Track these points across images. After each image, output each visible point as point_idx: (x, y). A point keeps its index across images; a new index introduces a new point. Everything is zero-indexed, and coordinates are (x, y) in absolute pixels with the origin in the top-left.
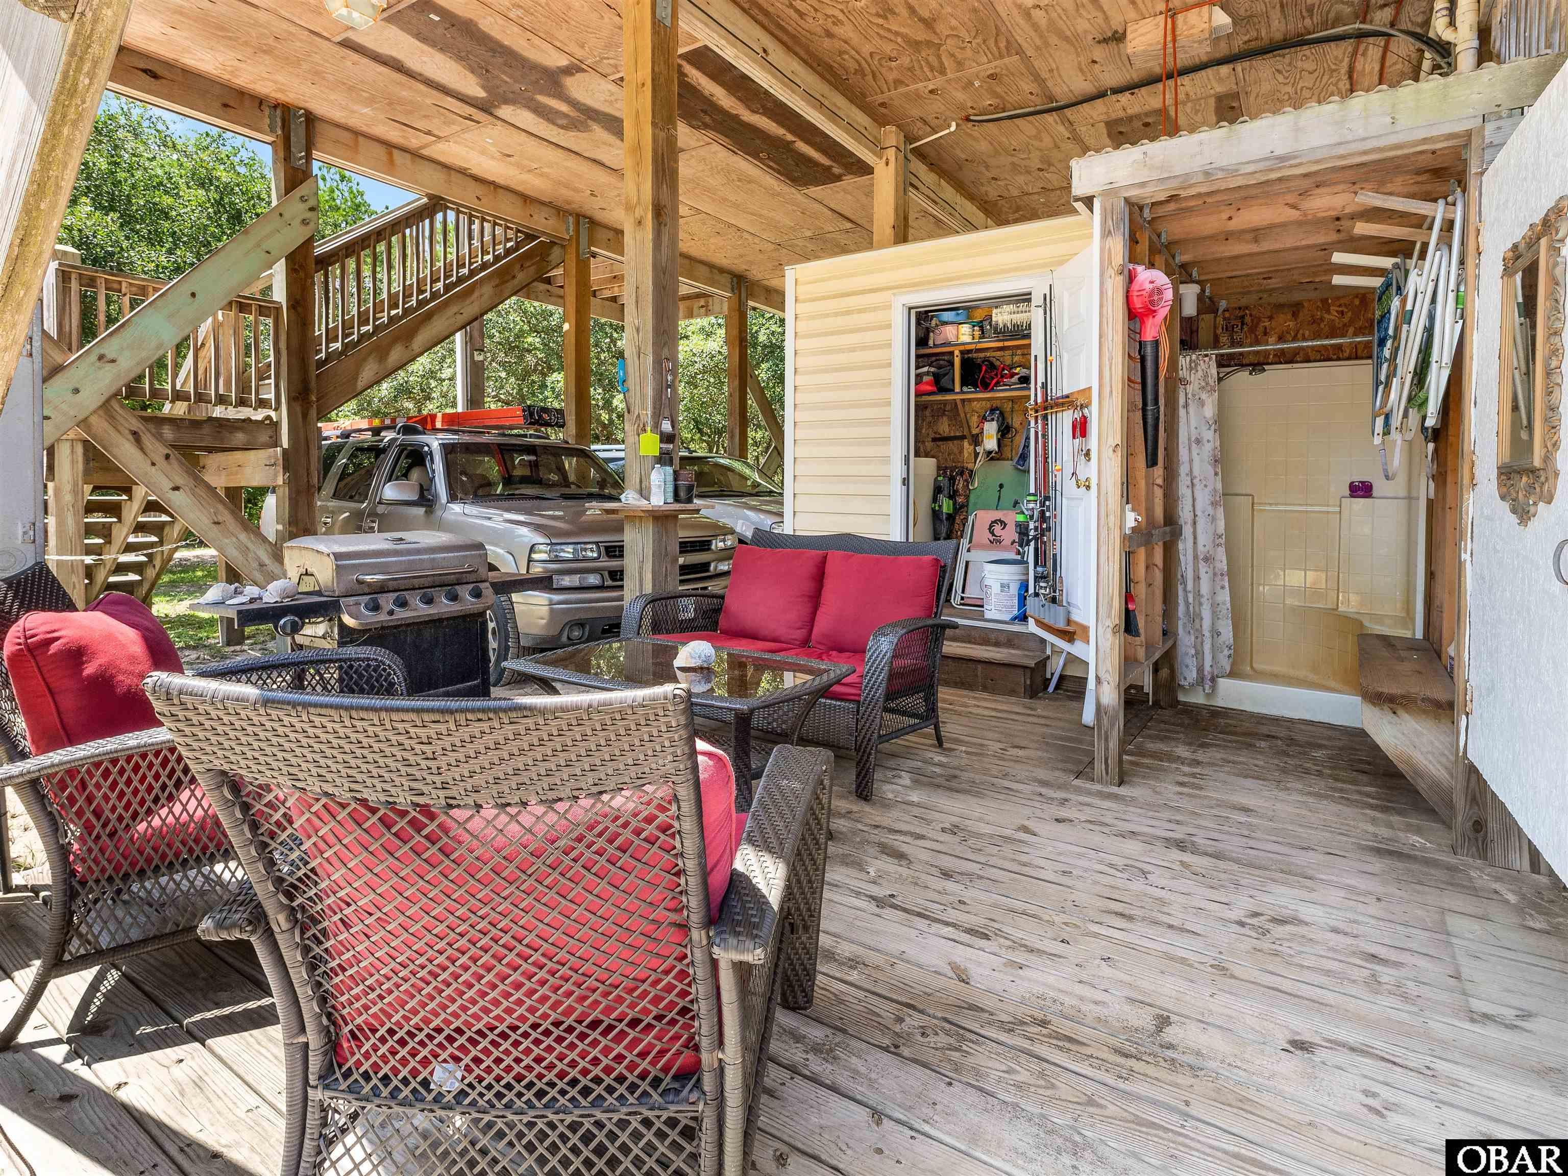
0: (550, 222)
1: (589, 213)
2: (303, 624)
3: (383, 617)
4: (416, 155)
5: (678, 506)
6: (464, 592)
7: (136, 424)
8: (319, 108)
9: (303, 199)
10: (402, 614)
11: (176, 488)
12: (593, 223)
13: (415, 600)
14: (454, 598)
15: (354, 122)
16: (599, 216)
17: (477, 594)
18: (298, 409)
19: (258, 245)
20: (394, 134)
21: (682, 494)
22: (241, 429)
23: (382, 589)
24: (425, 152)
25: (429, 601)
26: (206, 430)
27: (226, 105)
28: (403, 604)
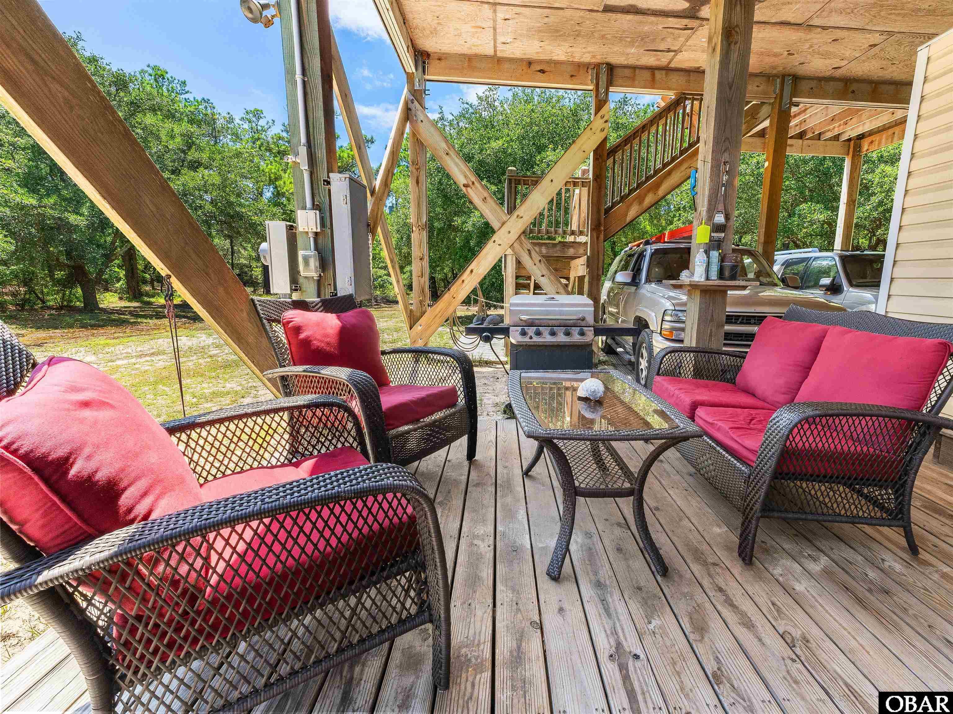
0: (762, 87)
1: (792, 71)
2: (493, 338)
3: (526, 339)
4: (667, 69)
5: (722, 283)
6: (575, 331)
7: (529, 246)
8: (615, 60)
9: (602, 117)
10: (536, 339)
11: (543, 276)
12: (796, 79)
13: (545, 331)
14: (568, 334)
15: (632, 61)
16: (802, 71)
17: (582, 334)
18: (595, 235)
19: (580, 148)
20: (650, 60)
21: (727, 273)
22: (572, 247)
23: (531, 324)
24: (672, 65)
25: (553, 334)
26: (558, 248)
27: (572, 76)
28: (538, 333)
